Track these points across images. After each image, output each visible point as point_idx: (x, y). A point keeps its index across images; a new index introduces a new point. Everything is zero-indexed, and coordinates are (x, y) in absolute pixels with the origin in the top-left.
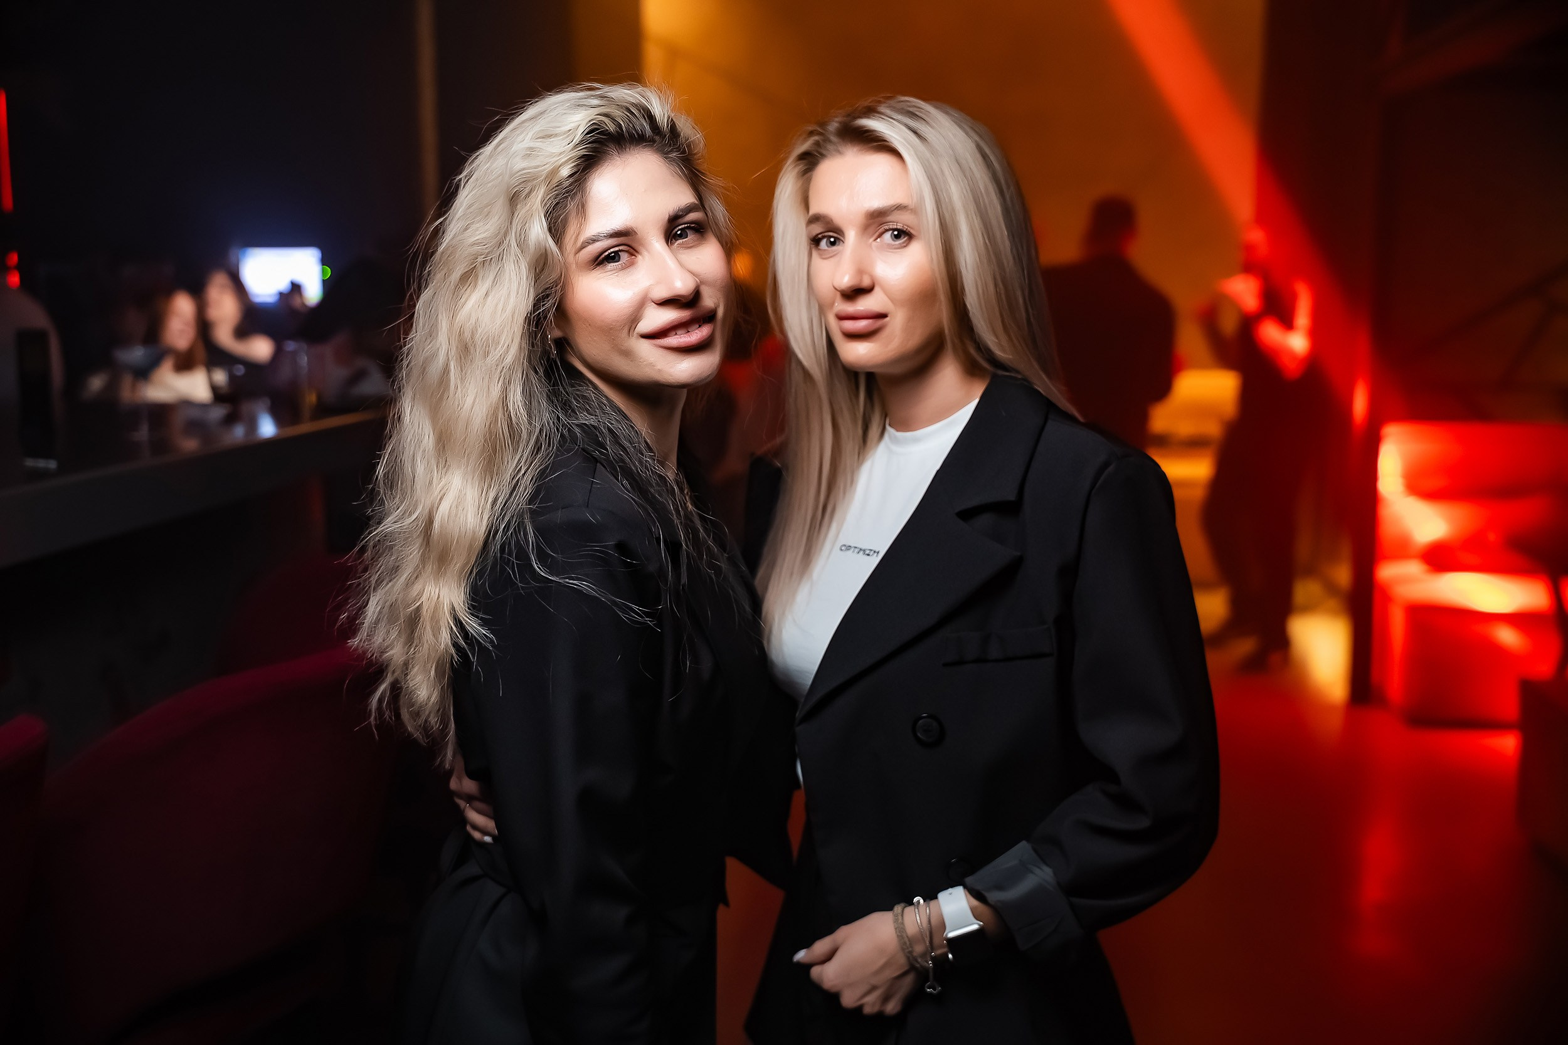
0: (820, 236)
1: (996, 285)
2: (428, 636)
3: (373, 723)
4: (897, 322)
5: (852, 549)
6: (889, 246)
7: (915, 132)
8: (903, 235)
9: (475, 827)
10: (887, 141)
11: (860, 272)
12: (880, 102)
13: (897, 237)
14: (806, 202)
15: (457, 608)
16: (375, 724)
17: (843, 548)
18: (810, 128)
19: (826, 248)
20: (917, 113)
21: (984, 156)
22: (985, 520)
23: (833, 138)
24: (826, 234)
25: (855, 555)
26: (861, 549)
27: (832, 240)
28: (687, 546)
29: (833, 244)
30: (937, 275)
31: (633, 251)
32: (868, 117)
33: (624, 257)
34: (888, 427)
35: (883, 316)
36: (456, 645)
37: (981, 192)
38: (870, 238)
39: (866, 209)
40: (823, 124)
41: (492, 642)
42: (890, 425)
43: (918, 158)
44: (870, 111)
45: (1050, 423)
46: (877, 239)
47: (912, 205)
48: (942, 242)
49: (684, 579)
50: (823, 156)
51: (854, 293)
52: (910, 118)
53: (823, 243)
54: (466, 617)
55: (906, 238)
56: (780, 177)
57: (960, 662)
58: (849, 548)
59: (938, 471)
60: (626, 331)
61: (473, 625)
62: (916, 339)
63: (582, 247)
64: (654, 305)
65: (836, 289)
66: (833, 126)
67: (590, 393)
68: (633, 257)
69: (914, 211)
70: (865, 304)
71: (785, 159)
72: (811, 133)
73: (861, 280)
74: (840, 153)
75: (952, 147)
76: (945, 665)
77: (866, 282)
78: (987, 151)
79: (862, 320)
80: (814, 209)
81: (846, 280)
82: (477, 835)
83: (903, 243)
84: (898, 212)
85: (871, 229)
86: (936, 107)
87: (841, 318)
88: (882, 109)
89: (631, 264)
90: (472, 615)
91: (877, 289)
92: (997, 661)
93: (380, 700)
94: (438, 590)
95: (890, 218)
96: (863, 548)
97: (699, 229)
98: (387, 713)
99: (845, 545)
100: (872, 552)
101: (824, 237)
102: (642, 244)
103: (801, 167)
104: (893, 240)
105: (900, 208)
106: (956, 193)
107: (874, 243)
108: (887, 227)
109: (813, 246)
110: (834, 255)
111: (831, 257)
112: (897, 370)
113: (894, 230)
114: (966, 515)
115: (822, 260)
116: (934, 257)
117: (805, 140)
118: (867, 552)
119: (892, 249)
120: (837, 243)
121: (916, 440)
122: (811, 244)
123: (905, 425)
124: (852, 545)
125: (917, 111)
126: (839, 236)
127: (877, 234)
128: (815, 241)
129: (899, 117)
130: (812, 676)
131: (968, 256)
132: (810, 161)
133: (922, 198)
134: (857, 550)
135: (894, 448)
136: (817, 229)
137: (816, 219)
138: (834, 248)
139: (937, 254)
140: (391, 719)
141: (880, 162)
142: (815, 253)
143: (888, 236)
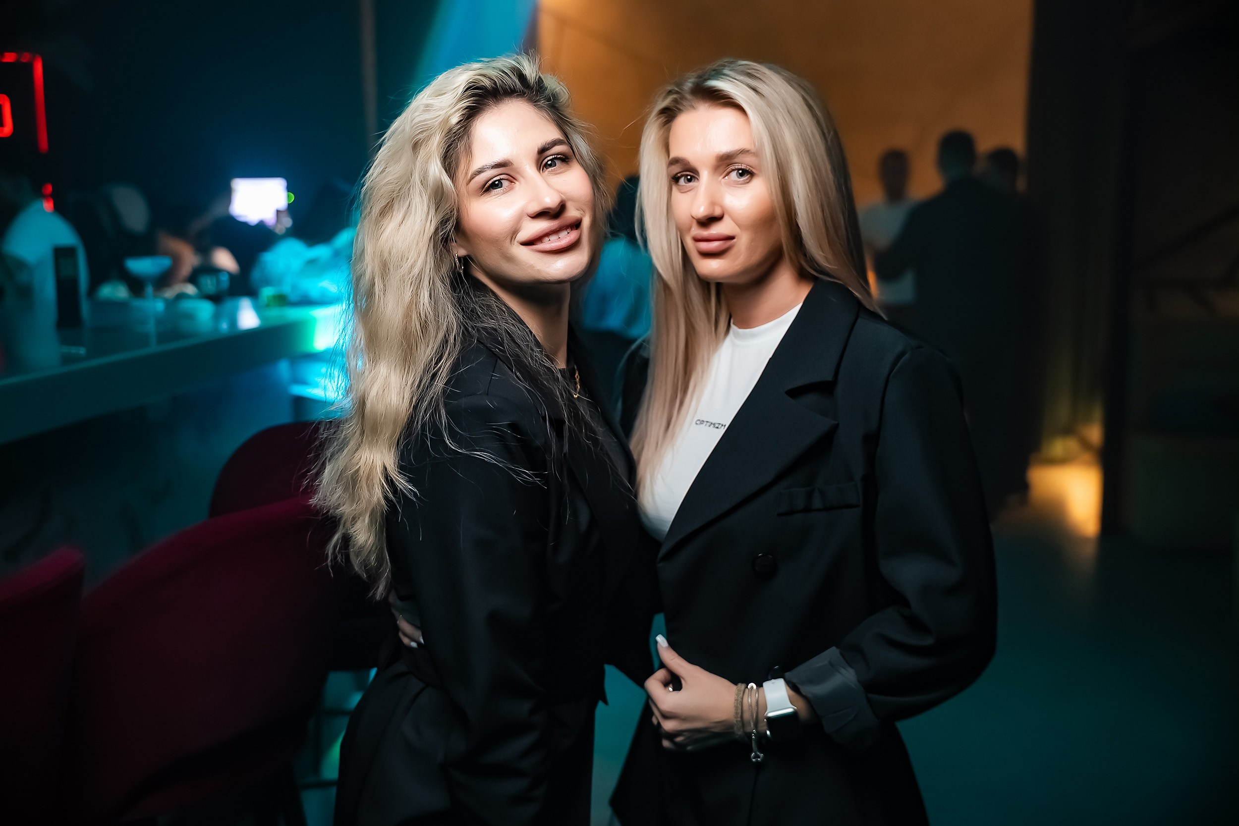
0: (679, 175)
1: (823, 211)
2: (365, 493)
3: (329, 564)
4: (743, 241)
5: (705, 423)
6: (736, 183)
7: (754, 90)
8: (746, 173)
9: (406, 635)
10: (732, 99)
11: (713, 204)
12: (725, 66)
13: (741, 175)
14: (667, 148)
15: (389, 468)
16: (331, 565)
17: (698, 422)
18: (669, 88)
19: (684, 184)
20: (756, 74)
21: (810, 107)
22: (811, 399)
23: (688, 96)
24: (684, 173)
25: (707, 427)
26: (712, 423)
27: (689, 177)
28: (569, 422)
29: (690, 181)
30: (776, 204)
31: (512, 179)
32: (717, 80)
33: (505, 184)
34: (732, 325)
35: (731, 238)
36: (386, 498)
37: (809, 137)
38: (721, 175)
39: (717, 153)
40: (679, 84)
41: (415, 495)
42: (734, 324)
43: (758, 111)
44: (717, 74)
45: (860, 320)
46: (725, 177)
47: (753, 149)
48: (779, 178)
49: (566, 448)
50: (680, 110)
51: (708, 221)
52: (750, 78)
53: (682, 181)
54: (395, 474)
55: (748, 176)
56: (645, 128)
57: (791, 512)
58: (702, 422)
59: (770, 359)
60: (508, 241)
61: (401, 482)
62: (757, 256)
63: (472, 178)
64: (530, 218)
65: (693, 217)
66: (688, 85)
67: (492, 302)
68: (513, 183)
69: (756, 154)
70: (717, 230)
71: (650, 113)
72: (670, 92)
73: (714, 210)
74: (693, 107)
75: (784, 102)
76: (779, 515)
77: (717, 212)
78: (811, 102)
79: (714, 242)
80: (674, 154)
81: (701, 210)
82: (406, 640)
83: (747, 179)
84: (742, 155)
85: (721, 169)
86: (770, 69)
87: (697, 240)
88: (726, 71)
89: (511, 189)
90: (401, 473)
91: (726, 217)
92: (819, 510)
93: (335, 547)
94: (372, 456)
95: (736, 160)
96: (713, 422)
97: (565, 159)
98: (339, 557)
99: (699, 420)
100: (720, 425)
101: (682, 176)
102: (518, 173)
103: (662, 119)
104: (738, 177)
105: (743, 152)
106: (789, 138)
107: (723, 180)
108: (733, 168)
109: (673, 183)
110: (690, 190)
111: (688, 191)
112: (741, 280)
113: (739, 169)
114: (795, 393)
115: (680, 193)
116: (774, 190)
117: (665, 98)
118: (717, 425)
119: (738, 184)
120: (693, 180)
121: (753, 336)
122: (670, 181)
123: (745, 323)
124: (705, 420)
125: (755, 73)
126: (694, 175)
127: (726, 172)
128: (675, 179)
129: (741, 78)
130: (670, 523)
131: (800, 190)
132: (669, 115)
133: (762, 144)
134: (708, 424)
135: (737, 342)
136: (676, 169)
137: (676, 161)
138: (691, 184)
139: (775, 188)
140: (342, 562)
141: (727, 116)
142: (674, 189)
143: (734, 175)
